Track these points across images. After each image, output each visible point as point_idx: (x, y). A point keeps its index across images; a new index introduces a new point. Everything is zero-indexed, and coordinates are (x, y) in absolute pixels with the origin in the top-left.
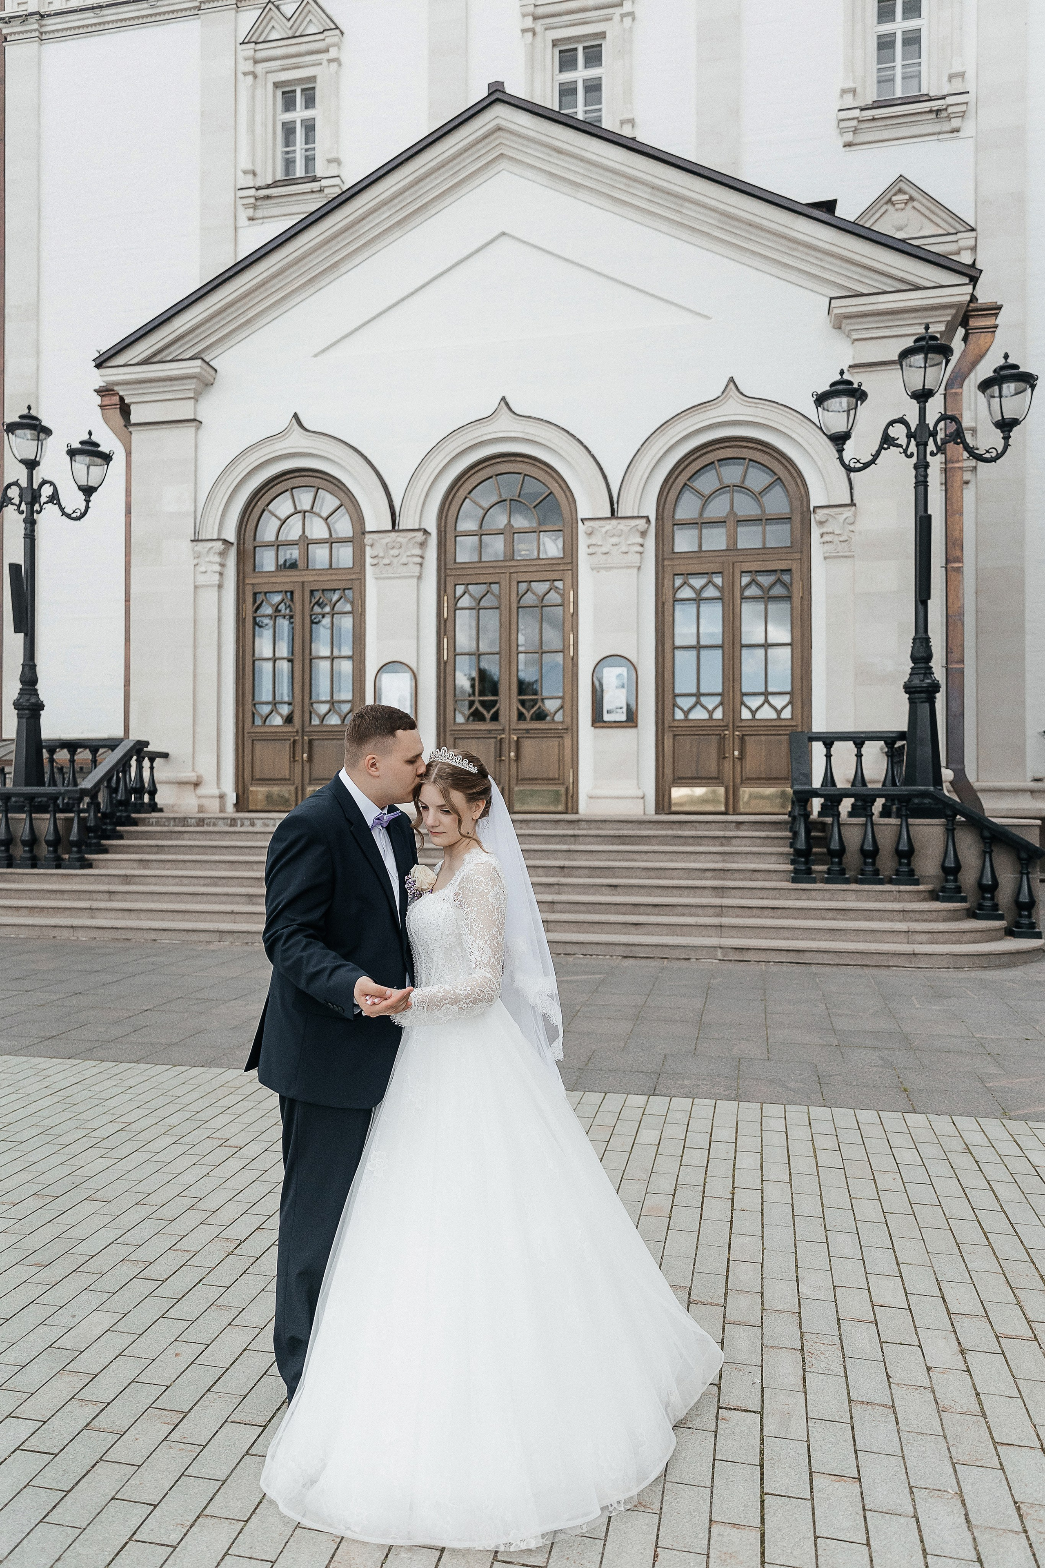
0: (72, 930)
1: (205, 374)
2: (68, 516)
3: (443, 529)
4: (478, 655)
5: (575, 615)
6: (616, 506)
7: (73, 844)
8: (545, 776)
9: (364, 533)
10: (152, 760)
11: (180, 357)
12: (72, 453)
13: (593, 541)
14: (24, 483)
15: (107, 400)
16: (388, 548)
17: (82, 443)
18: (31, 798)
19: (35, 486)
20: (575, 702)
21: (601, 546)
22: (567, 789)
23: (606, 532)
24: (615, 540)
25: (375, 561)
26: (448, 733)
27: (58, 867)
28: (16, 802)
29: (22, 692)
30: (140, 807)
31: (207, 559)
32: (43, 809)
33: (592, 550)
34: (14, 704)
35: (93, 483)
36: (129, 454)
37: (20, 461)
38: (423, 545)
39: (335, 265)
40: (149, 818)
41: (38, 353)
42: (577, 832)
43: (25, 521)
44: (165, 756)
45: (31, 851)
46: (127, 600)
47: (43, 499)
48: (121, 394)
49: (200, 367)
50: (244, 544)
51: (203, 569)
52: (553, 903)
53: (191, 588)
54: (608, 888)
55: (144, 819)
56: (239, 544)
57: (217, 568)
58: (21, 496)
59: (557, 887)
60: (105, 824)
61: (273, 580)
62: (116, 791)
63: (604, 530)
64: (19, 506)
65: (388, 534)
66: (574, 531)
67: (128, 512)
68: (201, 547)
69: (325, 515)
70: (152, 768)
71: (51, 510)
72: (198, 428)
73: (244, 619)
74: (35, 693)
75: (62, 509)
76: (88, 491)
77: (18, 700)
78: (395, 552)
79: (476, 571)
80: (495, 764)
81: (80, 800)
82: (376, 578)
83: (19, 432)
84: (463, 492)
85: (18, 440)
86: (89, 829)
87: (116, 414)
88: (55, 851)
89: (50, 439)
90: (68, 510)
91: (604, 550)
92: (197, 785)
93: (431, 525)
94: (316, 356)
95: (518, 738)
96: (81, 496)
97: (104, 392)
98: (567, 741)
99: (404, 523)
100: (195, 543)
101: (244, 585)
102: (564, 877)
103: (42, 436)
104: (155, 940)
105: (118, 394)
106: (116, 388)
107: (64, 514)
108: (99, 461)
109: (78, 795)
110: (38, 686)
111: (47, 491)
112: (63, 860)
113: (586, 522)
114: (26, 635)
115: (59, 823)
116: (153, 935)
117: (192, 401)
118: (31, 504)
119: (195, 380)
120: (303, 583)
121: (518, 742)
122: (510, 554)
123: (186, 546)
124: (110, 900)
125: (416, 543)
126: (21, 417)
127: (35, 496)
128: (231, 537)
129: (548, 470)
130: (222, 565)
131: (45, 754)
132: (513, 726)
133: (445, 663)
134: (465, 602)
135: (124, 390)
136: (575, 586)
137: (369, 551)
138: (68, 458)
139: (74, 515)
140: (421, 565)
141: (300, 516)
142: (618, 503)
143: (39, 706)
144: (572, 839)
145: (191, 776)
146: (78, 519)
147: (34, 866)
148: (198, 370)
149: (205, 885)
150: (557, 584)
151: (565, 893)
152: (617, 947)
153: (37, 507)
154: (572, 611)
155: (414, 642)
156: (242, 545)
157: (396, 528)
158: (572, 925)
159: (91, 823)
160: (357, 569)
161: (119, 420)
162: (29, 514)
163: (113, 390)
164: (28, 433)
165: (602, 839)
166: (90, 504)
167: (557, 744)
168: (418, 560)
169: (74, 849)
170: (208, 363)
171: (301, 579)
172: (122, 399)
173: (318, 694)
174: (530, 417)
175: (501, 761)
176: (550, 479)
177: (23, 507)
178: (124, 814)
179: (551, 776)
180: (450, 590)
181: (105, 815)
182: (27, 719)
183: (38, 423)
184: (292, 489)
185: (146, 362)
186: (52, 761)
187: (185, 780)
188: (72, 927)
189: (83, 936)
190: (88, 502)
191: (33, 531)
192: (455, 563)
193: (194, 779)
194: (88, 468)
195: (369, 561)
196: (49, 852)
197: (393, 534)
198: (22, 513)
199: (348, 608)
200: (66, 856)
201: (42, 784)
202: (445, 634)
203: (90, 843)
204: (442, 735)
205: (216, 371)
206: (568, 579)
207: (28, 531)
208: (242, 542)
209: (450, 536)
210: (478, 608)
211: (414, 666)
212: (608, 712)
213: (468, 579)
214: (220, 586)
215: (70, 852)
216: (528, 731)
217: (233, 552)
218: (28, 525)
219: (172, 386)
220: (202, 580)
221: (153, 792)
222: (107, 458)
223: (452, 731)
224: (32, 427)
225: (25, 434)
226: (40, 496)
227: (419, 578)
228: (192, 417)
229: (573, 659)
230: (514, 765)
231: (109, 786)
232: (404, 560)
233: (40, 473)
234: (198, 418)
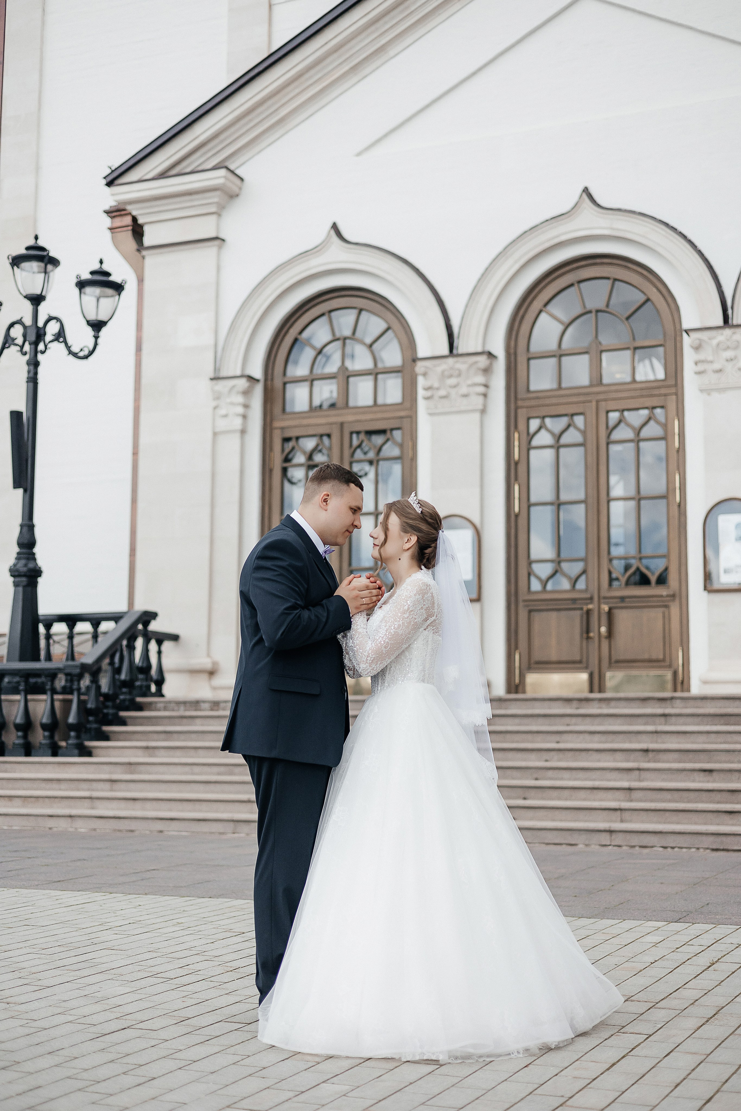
0: (69, 820)
1: (229, 184)
2: (75, 355)
3: (512, 351)
4: (558, 505)
5: (681, 450)
6: (730, 312)
7: (71, 727)
8: (646, 656)
9: (415, 360)
10: (160, 643)
11: (200, 168)
12: (81, 285)
13: (701, 356)
14: (28, 321)
15: (119, 222)
16: (444, 376)
17: (92, 273)
18: (27, 675)
19: (40, 324)
20: (683, 561)
21: (712, 362)
22: (675, 674)
23: (718, 345)
24: (729, 354)
25: (429, 393)
26: (521, 604)
27: (55, 754)
28: (9, 683)
29: (19, 556)
30: (146, 692)
31: (228, 400)
32: (39, 690)
33: (700, 368)
34: (11, 570)
35: (102, 317)
36: (141, 280)
37: (26, 297)
38: (487, 371)
39: (382, 49)
40: (156, 703)
41: (37, 169)
42: (668, 711)
43: (28, 363)
44: (175, 638)
45: (25, 737)
46: (135, 453)
47: (48, 337)
48: (134, 213)
49: (225, 177)
50: (272, 380)
51: (223, 412)
52: (630, 789)
53: (209, 435)
54: (702, 774)
55: (150, 704)
56: (266, 380)
57: (240, 410)
58: (25, 336)
59: (637, 772)
60: (107, 707)
61: (305, 422)
62: (118, 671)
63: (715, 342)
64: (22, 347)
65: (444, 360)
66: (678, 344)
67: (139, 349)
68: (222, 386)
69: (368, 340)
70: (159, 652)
71: (57, 349)
72: (220, 247)
73: (271, 471)
74: (32, 557)
75: (68, 347)
76: (97, 326)
77: (15, 565)
78: (452, 381)
79: (554, 401)
80: (581, 643)
81: (80, 676)
82: (431, 414)
83: (25, 265)
84: (537, 304)
85: (24, 274)
86: (89, 712)
87: (127, 236)
88: (52, 737)
89: (59, 269)
90: (75, 349)
91: (717, 366)
92: (212, 673)
93: (499, 348)
94: (359, 154)
95: (610, 609)
96: (89, 332)
97: (115, 212)
98: (675, 610)
99: (463, 346)
100: (215, 382)
101: (272, 429)
102: (649, 762)
103: (50, 267)
104: (161, 832)
105: (130, 214)
106: (129, 208)
107: (70, 352)
108: (110, 291)
109: (77, 671)
110: (36, 550)
111: (52, 328)
112: (60, 747)
113: (690, 334)
114: (25, 491)
115: (57, 704)
116: (159, 826)
117: (214, 217)
118: (36, 344)
119: (218, 193)
120: (342, 424)
121: (610, 614)
122: (597, 379)
123: (204, 386)
124: (112, 790)
125: (479, 369)
126: (28, 248)
127: (40, 335)
128: (257, 371)
129: (645, 272)
130: (246, 406)
131: (42, 629)
132: (605, 593)
133: (517, 516)
134: (544, 438)
135: (137, 209)
136: (680, 414)
137: (421, 382)
138: (77, 290)
139: (81, 354)
140: (485, 395)
141: (338, 344)
142: (732, 308)
143: (36, 573)
144: (662, 719)
145: (206, 663)
146: (86, 357)
147: (28, 754)
148: (221, 181)
149: (219, 774)
150: (658, 411)
151: (647, 780)
152: (704, 838)
153: (41, 347)
154: (677, 444)
155: (477, 490)
156: (269, 383)
157: (455, 351)
158: (650, 813)
159: (90, 706)
160: (407, 404)
161: (130, 243)
162: (33, 353)
163: (124, 210)
164: (35, 265)
165: (700, 718)
166: (99, 341)
167: (660, 616)
168: (482, 389)
169: (73, 734)
170: (232, 172)
171: (340, 419)
172: (134, 219)
173: (359, 559)
174: (619, 210)
175: (588, 638)
176: (648, 284)
177: (27, 347)
178: (128, 697)
179: (654, 657)
180: (522, 426)
181: (106, 696)
182: (24, 587)
183: (45, 253)
184: (330, 311)
185: (163, 175)
186: (48, 636)
187: (198, 667)
188: (70, 816)
189: (82, 827)
190: (96, 337)
191: (36, 373)
192: (528, 390)
193: (209, 666)
194: (98, 300)
195: (421, 393)
196: (44, 737)
197: (451, 361)
198: (25, 354)
199: (396, 452)
200: (63, 744)
201: (37, 659)
202: (516, 479)
203: (90, 729)
204: (513, 607)
205: (242, 179)
206: (672, 405)
207: (31, 374)
208: (269, 377)
209: (522, 359)
210: (557, 446)
211: (476, 521)
212: (726, 571)
213: (543, 411)
214: (243, 432)
215: (66, 738)
216: (622, 599)
217: (259, 391)
218: (32, 368)
219: (191, 200)
220: (222, 425)
221: (160, 682)
222: (118, 288)
223: (525, 601)
224: (40, 259)
225: (32, 267)
226: (45, 334)
227: (483, 411)
228: (213, 235)
229: (679, 505)
230: (605, 644)
231: (112, 663)
232: (464, 390)
233: (44, 310)
234: (221, 236)
